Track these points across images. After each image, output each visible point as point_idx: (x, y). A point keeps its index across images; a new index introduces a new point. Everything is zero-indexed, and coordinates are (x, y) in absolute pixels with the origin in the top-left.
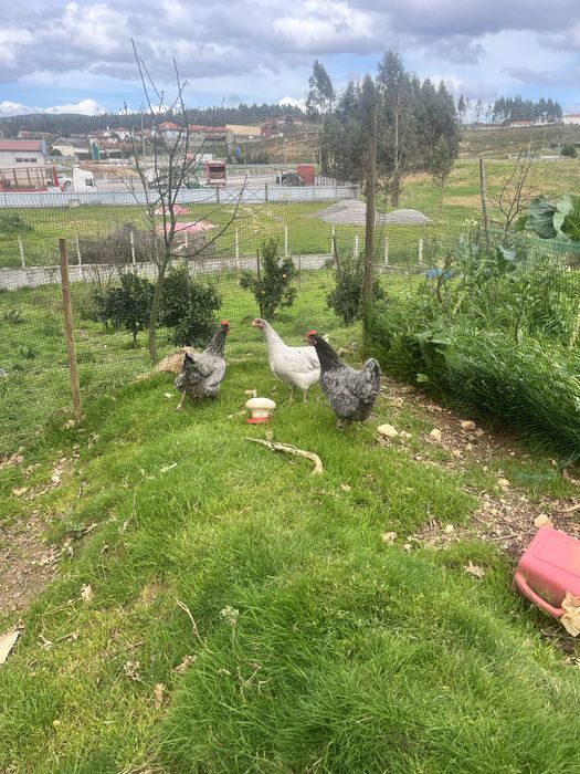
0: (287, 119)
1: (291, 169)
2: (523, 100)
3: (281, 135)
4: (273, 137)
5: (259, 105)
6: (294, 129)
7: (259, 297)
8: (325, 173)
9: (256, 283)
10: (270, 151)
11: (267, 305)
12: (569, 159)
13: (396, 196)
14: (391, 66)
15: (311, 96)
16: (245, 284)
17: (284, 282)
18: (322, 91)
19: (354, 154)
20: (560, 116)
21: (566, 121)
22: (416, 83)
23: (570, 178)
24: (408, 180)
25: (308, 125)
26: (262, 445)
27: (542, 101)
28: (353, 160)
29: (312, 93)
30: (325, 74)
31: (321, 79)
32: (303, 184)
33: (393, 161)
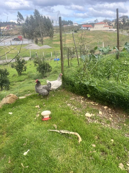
0: (13, 25)
1: (16, 37)
2: (65, 21)
3: (12, 29)
4: (10, 29)
5: (5, 22)
6: (15, 27)
7: (17, 70)
8: (25, 37)
9: (15, 66)
10: (10, 33)
11: (19, 72)
12: (76, 33)
13: (42, 42)
14: (37, 13)
15: (18, 20)
16: (12, 67)
17: (23, 65)
18: (21, 18)
19: (31, 33)
20: (73, 24)
21: (74, 25)
22: (42, 17)
23: (77, 37)
24: (44, 38)
25: (18, 26)
26: (55, 132)
27: (69, 21)
28: (31, 34)
29: (18, 19)
30: (21, 14)
31: (20, 16)
32: (20, 40)
33: (40, 34)
